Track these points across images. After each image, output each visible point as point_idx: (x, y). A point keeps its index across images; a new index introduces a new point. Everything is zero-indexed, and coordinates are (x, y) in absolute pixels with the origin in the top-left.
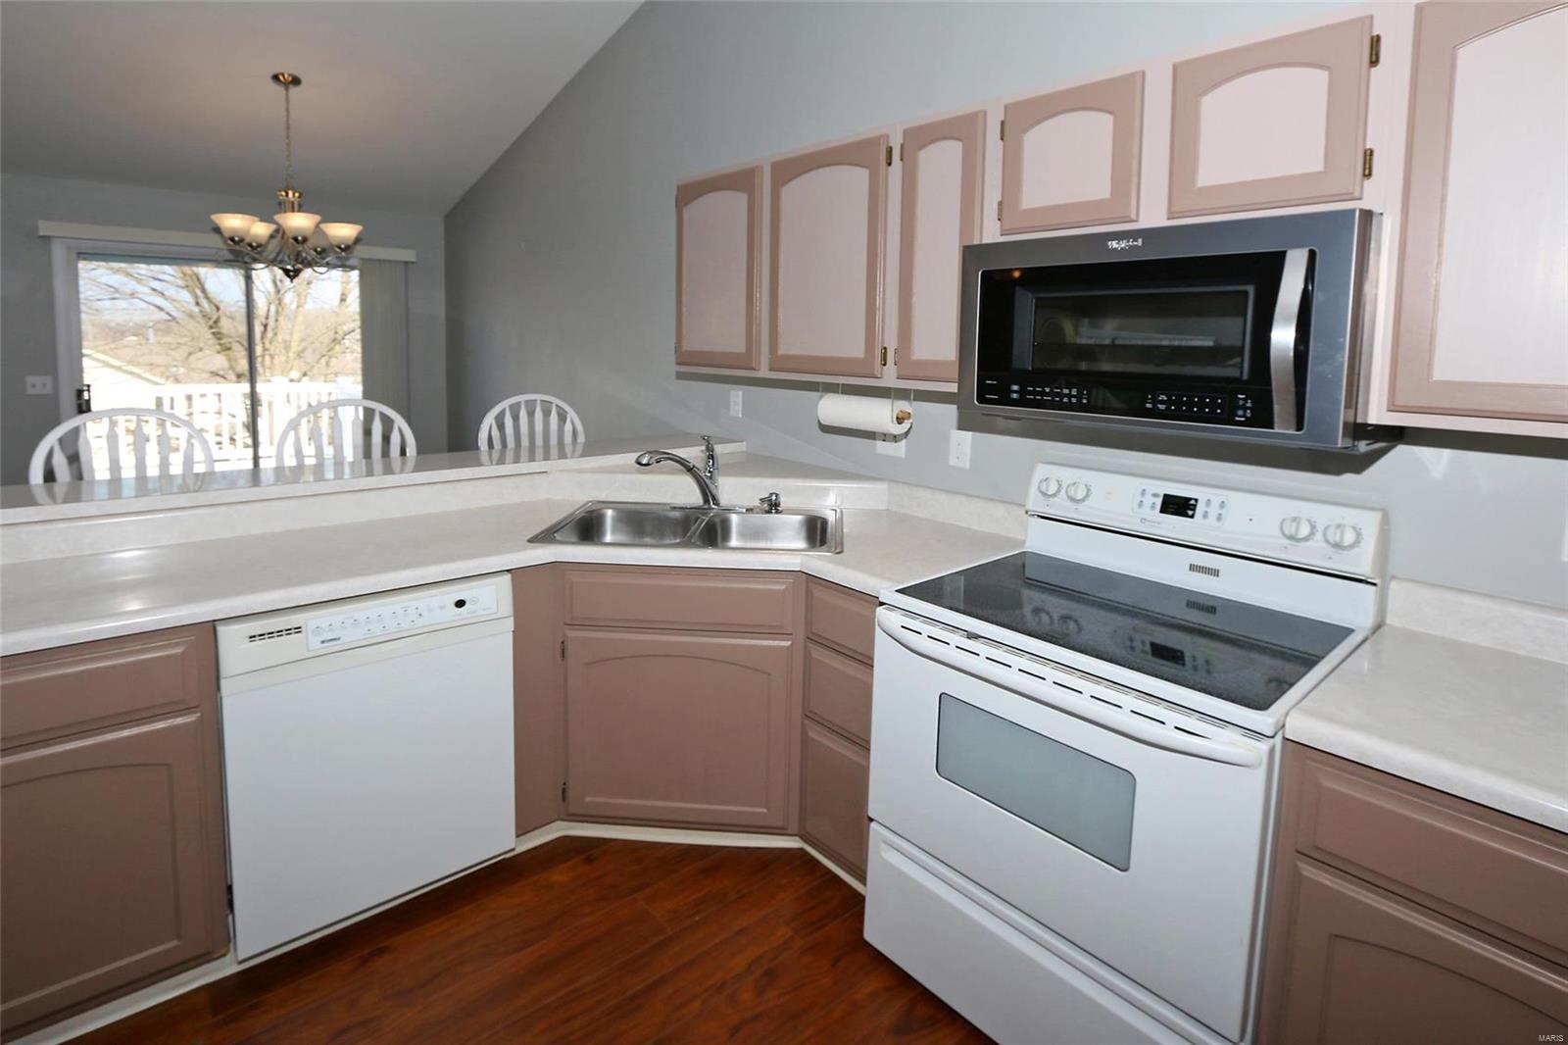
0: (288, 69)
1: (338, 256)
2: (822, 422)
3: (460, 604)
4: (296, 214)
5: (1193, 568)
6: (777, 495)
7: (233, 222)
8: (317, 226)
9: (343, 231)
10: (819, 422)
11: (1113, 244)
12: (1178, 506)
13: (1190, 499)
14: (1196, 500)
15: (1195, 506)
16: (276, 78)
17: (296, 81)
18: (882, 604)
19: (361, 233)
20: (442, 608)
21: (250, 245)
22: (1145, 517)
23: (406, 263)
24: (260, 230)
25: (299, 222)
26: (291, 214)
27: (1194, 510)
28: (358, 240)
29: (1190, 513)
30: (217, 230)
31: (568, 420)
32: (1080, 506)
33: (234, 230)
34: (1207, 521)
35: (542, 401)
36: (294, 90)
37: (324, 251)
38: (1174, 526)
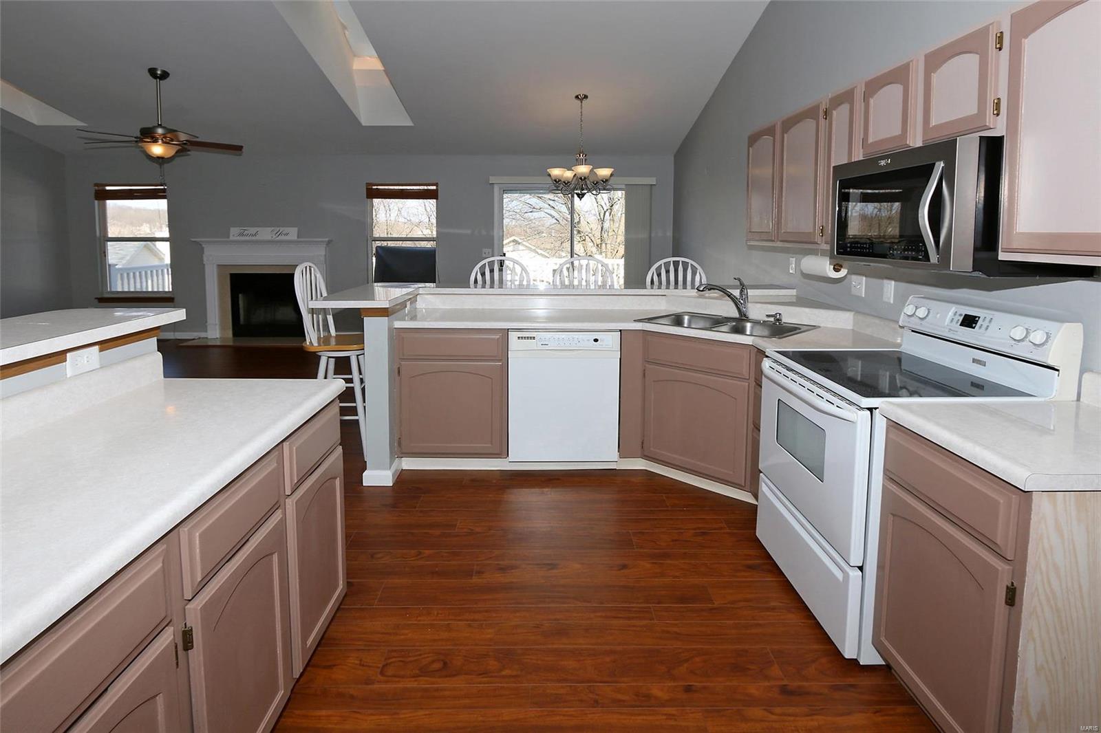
0: (582, 93)
1: (601, 185)
2: (804, 272)
3: (596, 340)
4: (584, 166)
5: (974, 361)
6: (780, 314)
7: (556, 172)
8: (591, 171)
9: (604, 172)
10: (802, 271)
11: (883, 163)
12: (969, 321)
13: (976, 317)
14: (979, 317)
15: (977, 321)
16: (577, 97)
17: (586, 97)
18: (767, 357)
19: (613, 172)
20: (588, 340)
21: (564, 182)
22: (952, 328)
23: (651, 185)
24: (568, 174)
25: (583, 169)
26: (581, 166)
27: (976, 324)
28: (612, 175)
29: (974, 325)
30: (549, 175)
31: (698, 274)
32: (923, 322)
33: (556, 176)
34: (981, 330)
35: (682, 262)
36: (585, 101)
37: (597, 182)
38: (966, 334)
